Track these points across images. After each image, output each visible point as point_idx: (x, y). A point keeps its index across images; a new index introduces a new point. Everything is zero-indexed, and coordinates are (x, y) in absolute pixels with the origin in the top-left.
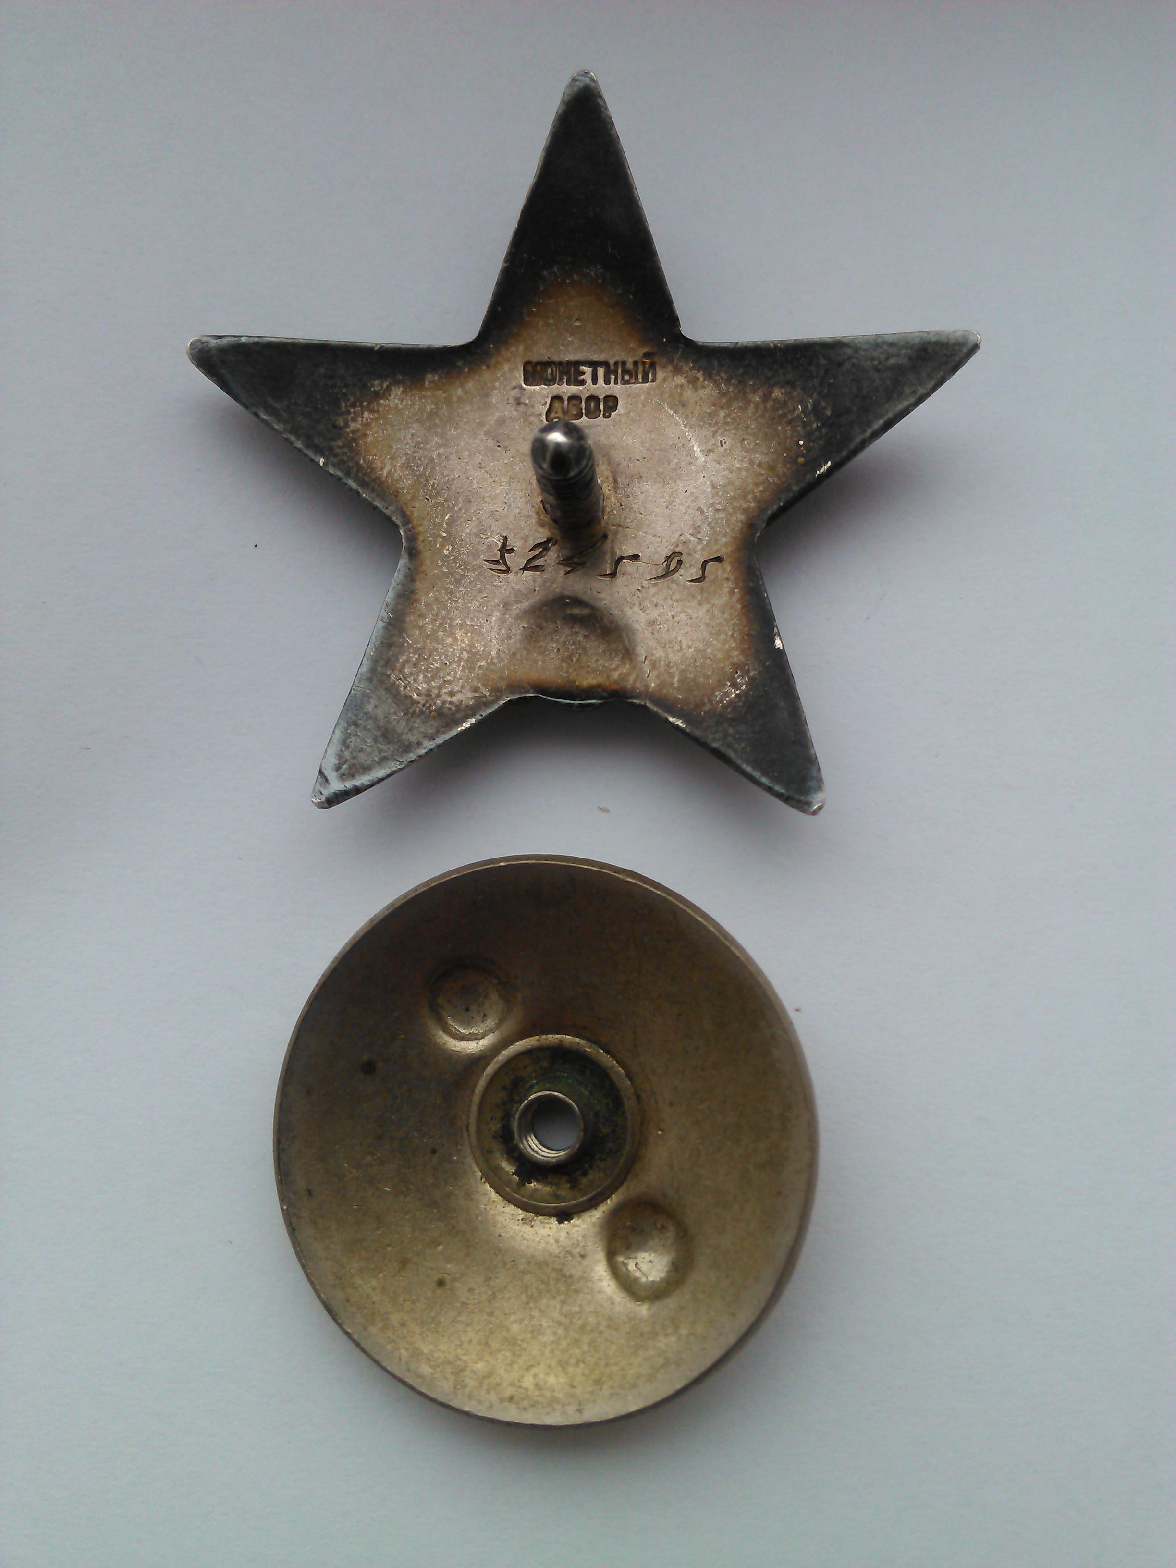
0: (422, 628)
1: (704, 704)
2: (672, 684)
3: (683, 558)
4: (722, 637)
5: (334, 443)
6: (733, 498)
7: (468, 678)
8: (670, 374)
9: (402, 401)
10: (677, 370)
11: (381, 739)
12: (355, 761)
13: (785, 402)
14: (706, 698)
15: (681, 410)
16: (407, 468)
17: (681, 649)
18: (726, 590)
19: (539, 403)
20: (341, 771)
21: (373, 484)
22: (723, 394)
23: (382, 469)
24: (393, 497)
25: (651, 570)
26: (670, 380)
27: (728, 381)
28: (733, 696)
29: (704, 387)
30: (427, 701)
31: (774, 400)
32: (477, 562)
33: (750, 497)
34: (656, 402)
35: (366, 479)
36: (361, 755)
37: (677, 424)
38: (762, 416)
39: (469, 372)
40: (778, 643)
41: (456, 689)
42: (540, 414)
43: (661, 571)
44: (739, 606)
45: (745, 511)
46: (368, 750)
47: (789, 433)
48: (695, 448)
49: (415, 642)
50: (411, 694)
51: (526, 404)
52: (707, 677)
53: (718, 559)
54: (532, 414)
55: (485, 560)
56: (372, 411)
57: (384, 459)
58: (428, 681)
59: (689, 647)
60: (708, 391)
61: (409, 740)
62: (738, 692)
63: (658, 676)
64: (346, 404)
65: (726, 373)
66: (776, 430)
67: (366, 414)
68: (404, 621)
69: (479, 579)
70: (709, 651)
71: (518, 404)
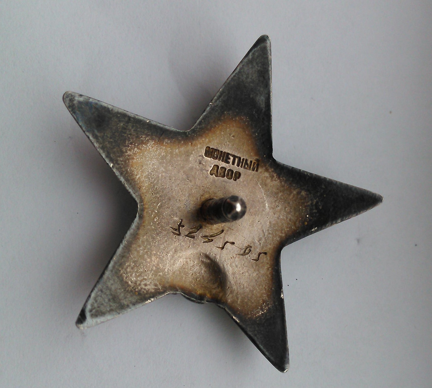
0: (138, 252)
1: (248, 314)
2: (237, 302)
3: (252, 249)
4: (261, 287)
5: (119, 158)
6: (277, 230)
7: (154, 279)
8: (264, 171)
9: (152, 148)
10: (267, 170)
11: (112, 300)
12: (98, 309)
13: (305, 198)
14: (249, 312)
15: (264, 186)
16: (147, 178)
17: (244, 288)
18: (266, 268)
19: (209, 165)
20: (92, 313)
21: (131, 181)
22: (283, 186)
23: (136, 175)
24: (138, 189)
25: (238, 251)
26: (263, 173)
27: (285, 182)
28: (260, 313)
29: (275, 180)
30: (134, 286)
31: (301, 195)
32: (168, 227)
33: (283, 231)
34: (255, 180)
35: (129, 178)
36: (102, 306)
37: (262, 192)
38: (296, 201)
39: (183, 144)
40: (282, 295)
41: (148, 283)
42: (208, 171)
43: (242, 252)
44: (270, 276)
45: (281, 237)
46: (105, 304)
47: (304, 211)
48: (266, 205)
49: (135, 258)
50: (128, 281)
51: (203, 165)
52: (252, 303)
53: (265, 253)
54: (205, 169)
55: (171, 227)
56: (138, 148)
57: (139, 171)
58: (137, 277)
59: (247, 288)
60: (276, 183)
61: (124, 303)
62: (263, 312)
63: (232, 297)
64: (128, 142)
65: (285, 178)
66: (299, 208)
67: (136, 149)
68: (131, 247)
69: (167, 235)
70: (255, 291)
71: (200, 163)
